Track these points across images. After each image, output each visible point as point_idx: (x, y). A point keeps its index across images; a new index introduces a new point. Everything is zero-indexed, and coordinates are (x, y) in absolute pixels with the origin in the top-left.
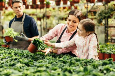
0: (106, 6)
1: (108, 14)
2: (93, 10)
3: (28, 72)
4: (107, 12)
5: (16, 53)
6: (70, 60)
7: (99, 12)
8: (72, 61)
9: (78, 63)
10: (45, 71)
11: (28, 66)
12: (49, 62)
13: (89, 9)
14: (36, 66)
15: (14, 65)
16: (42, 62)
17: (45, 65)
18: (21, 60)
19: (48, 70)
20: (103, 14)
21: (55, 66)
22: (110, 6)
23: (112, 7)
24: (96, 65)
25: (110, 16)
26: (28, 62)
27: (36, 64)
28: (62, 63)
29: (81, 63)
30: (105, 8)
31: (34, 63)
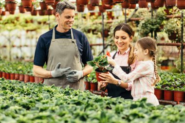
0: (154, 12)
1: (156, 25)
2: (134, 19)
3: (24, 119)
4: (155, 22)
5: (13, 88)
6: (87, 100)
7: (143, 22)
8: (89, 102)
10: (48, 116)
11: (28, 108)
12: (57, 102)
13: (129, 17)
14: (38, 108)
15: (7, 107)
16: (47, 103)
17: (50, 108)
18: (18, 99)
19: (54, 115)
20: (149, 25)
21: (64, 110)
22: (159, 13)
23: (163, 14)
25: (160, 28)
26: (28, 103)
29: (101, 105)
30: (152, 16)
31: (36, 104)
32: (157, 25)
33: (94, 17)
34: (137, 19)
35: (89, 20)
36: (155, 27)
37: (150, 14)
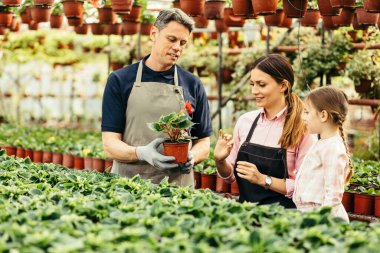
0: (326, 34)
1: (330, 61)
2: (285, 47)
3: (98, 240)
4: (328, 56)
5: (53, 179)
6: (211, 208)
7: (304, 55)
8: (218, 212)
9: (235, 216)
10: (143, 237)
11: (95, 220)
12: (153, 210)
13: (274, 43)
14: (116, 221)
15: (54, 217)
16: (132, 210)
17: (141, 221)
18: (72, 201)
19: (152, 235)
20: (316, 62)
21: (172, 225)
22: (337, 37)
23: (345, 41)
24: (283, 226)
25: (338, 68)
26: (94, 209)
27: (116, 217)
28: (191, 217)
29: (242, 218)
30: (323, 42)
31: (109, 211)
32: (333, 63)
33: (201, 41)
34: (290, 48)
35: (191, 46)
36: (328, 66)
37: (319, 39)
